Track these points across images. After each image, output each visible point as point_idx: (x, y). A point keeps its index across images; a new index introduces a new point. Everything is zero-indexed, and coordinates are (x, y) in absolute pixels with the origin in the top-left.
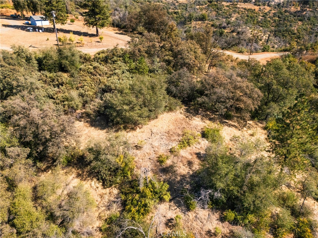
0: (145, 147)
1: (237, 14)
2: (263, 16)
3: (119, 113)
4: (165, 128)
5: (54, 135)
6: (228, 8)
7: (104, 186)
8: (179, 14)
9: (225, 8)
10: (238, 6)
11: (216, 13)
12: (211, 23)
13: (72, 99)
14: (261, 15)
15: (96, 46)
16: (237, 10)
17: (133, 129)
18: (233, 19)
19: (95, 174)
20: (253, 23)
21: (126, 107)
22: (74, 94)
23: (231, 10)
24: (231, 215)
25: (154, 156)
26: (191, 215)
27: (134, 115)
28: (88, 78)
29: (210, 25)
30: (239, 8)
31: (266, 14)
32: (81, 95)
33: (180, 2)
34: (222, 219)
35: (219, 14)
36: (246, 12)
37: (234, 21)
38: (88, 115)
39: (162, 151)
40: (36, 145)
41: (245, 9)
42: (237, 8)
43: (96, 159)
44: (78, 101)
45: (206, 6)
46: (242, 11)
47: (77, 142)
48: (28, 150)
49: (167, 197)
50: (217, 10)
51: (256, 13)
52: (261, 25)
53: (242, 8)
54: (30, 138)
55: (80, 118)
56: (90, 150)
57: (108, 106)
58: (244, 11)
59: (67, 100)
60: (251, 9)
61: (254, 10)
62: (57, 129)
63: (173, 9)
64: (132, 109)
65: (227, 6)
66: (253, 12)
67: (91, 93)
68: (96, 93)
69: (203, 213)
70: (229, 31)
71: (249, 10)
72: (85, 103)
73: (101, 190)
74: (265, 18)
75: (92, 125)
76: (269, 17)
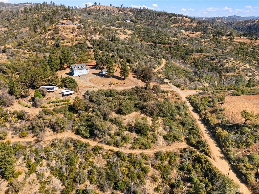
0: (126, 119)
1: (232, 46)
2: (252, 48)
3: (122, 111)
4: (133, 116)
5: (108, 114)
6: (225, 42)
7: (116, 126)
8: (186, 47)
9: (224, 41)
10: (234, 40)
11: (215, 45)
12: (206, 55)
13: (112, 106)
14: (251, 47)
15: (123, 86)
16: (232, 43)
17: (125, 115)
18: (227, 50)
19: (115, 123)
20: (243, 54)
21: (123, 110)
22: (113, 105)
23: (228, 43)
24: (140, 134)
25: (128, 122)
26: (132, 134)
27: (125, 112)
28: (117, 100)
29: (205, 56)
30: (234, 42)
31: (255, 46)
32: (114, 105)
33: (191, 37)
34: (138, 135)
35: (218, 46)
36: (240, 45)
37: (228, 52)
38: (115, 111)
39: (130, 121)
40: (104, 116)
41: (239, 42)
42: (232, 41)
43: (115, 120)
44: (113, 107)
45: (210, 39)
46: (236, 44)
47: (112, 116)
48: (103, 116)
49: (128, 129)
50: (217, 43)
51: (247, 46)
52: (249, 55)
53: (237, 42)
54: (103, 114)
55: (113, 111)
56: (114, 118)
57: (120, 109)
58: (238, 44)
59: (111, 106)
60: (244, 43)
61: (246, 43)
62: (109, 113)
63: (183, 43)
64: (125, 110)
65: (225, 40)
66: (245, 45)
67: (117, 105)
68: (118, 105)
69: (134, 134)
70: (217, 62)
71: (242, 43)
72: (115, 107)
73: (115, 127)
74: (254, 50)
75: (116, 113)
76: (257, 49)
